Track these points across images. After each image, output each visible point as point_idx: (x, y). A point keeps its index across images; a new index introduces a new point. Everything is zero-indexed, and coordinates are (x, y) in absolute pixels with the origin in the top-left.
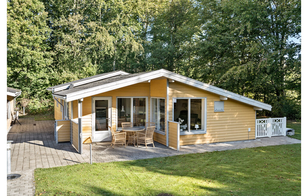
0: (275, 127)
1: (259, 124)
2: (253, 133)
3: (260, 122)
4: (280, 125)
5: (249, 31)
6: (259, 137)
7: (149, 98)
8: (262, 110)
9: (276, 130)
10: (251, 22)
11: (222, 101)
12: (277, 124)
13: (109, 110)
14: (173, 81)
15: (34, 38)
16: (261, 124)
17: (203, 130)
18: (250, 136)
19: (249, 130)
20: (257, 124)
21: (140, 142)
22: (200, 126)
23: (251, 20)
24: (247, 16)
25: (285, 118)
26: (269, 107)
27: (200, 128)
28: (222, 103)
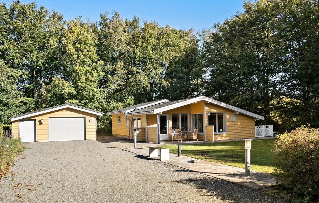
0: (266, 131)
1: (257, 129)
2: (254, 134)
3: (258, 127)
4: (270, 130)
5: (246, 72)
6: (257, 137)
7: (190, 115)
8: (259, 119)
9: (267, 133)
10: (247, 66)
11: (235, 114)
12: (268, 129)
13: (167, 121)
14: (209, 103)
15: (95, 79)
16: (258, 129)
17: (225, 132)
18: (252, 136)
19: (252, 132)
20: (256, 129)
21: (190, 138)
22: (223, 130)
23: (247, 65)
24: (245, 63)
25: (272, 125)
26: (263, 118)
27: (223, 131)
28: (235, 116)
